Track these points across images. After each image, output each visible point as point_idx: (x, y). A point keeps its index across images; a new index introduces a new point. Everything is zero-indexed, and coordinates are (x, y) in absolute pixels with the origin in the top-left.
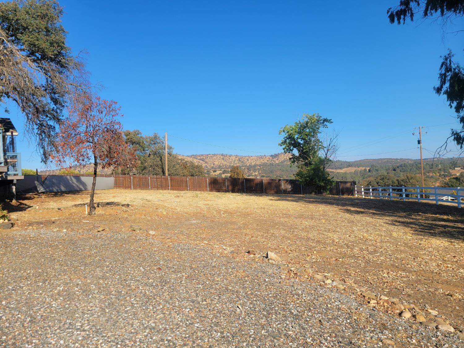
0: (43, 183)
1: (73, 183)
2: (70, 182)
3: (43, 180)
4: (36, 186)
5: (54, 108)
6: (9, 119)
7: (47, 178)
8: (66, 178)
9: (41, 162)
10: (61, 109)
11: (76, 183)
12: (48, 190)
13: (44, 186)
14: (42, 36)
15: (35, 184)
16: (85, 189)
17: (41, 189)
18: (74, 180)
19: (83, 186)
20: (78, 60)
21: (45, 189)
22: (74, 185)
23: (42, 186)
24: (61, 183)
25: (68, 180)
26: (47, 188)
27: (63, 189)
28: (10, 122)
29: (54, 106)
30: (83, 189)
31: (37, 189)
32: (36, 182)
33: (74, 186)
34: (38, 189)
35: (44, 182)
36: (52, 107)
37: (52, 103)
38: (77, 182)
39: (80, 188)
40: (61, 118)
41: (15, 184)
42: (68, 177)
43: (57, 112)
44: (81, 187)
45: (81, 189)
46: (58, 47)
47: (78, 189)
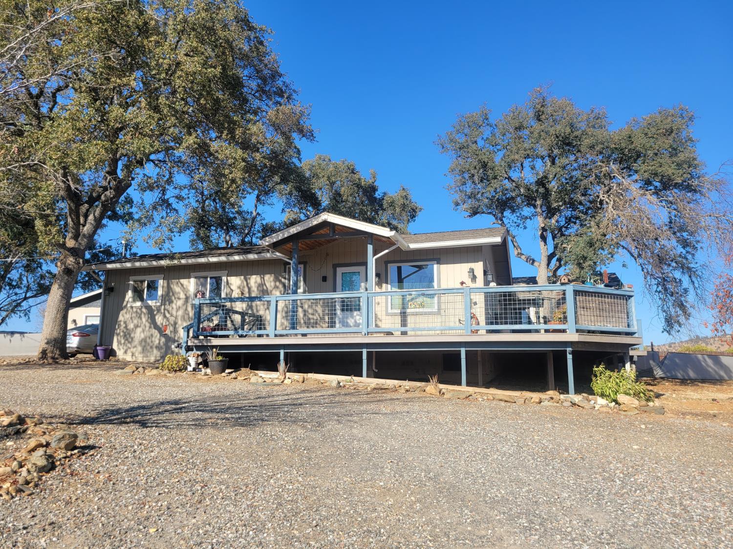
0: (661, 364)
1: (708, 365)
2: (703, 363)
3: (661, 359)
4: (652, 368)
5: (681, 252)
6: (614, 274)
7: (668, 357)
8: (696, 357)
9: (663, 332)
10: (693, 252)
11: (712, 366)
12: (669, 375)
13: (662, 368)
14: (666, 159)
15: (650, 364)
16: (729, 378)
17: (659, 373)
18: (710, 362)
19: (726, 373)
20: (719, 178)
21: (664, 373)
22: (710, 370)
23: (661, 368)
24: (688, 365)
25: (699, 361)
26: (667, 372)
27: (692, 374)
28: (617, 278)
29: (682, 250)
30: (726, 377)
31: (653, 372)
32: (651, 362)
33: (710, 372)
34: (655, 373)
35: (662, 362)
36: (679, 252)
37: (680, 246)
38: (714, 365)
39: (720, 376)
40: (692, 265)
41: (635, 361)
42: (700, 357)
43: (687, 259)
44: (722, 373)
45: (723, 377)
46: (689, 168)
47: (717, 377)
